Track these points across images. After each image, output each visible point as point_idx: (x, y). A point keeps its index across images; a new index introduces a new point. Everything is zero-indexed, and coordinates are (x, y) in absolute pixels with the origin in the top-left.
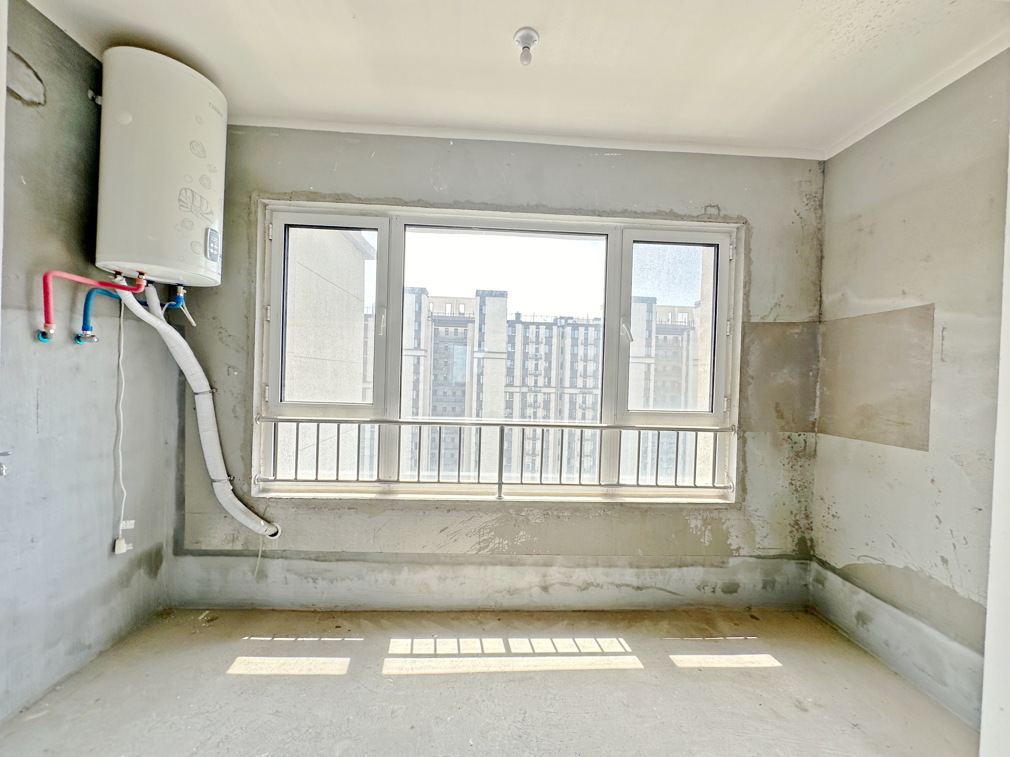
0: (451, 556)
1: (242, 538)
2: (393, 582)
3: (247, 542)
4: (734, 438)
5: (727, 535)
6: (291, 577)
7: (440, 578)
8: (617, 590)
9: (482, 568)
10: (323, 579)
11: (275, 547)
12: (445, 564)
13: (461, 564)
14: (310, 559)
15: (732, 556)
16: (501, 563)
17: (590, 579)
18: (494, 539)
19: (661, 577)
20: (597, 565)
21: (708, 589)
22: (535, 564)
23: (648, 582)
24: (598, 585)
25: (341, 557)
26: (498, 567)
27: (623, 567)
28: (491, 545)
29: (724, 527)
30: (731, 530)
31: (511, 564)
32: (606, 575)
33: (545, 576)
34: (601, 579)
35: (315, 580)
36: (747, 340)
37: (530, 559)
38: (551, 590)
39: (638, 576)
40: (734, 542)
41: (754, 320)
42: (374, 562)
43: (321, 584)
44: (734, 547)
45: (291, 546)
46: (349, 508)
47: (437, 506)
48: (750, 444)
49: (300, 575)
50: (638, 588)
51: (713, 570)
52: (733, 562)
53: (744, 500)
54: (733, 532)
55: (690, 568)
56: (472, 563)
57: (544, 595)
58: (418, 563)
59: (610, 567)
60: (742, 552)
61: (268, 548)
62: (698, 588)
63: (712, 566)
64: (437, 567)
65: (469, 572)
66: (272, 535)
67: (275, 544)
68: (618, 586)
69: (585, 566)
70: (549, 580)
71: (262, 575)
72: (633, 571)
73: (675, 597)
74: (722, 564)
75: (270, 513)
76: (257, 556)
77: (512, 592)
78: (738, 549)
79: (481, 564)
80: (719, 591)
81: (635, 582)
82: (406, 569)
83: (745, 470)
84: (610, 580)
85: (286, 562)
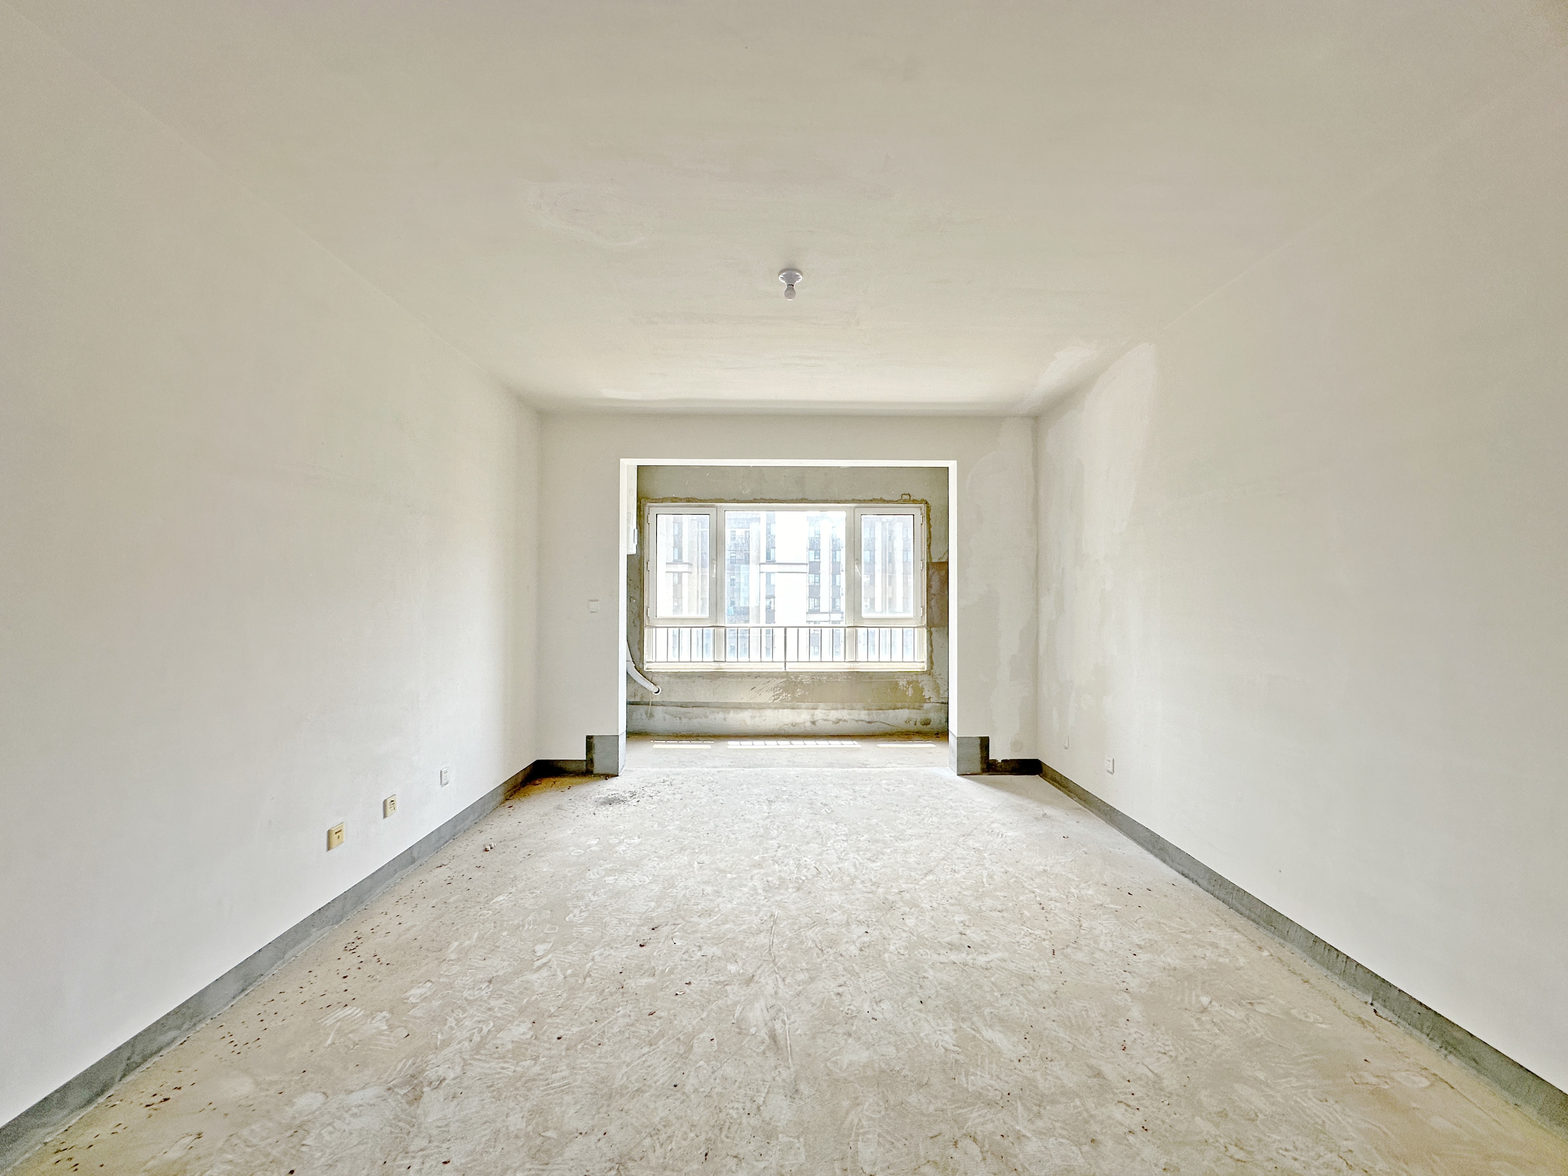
0: (759, 704)
1: (639, 695)
2: (725, 719)
3: (642, 697)
4: (925, 630)
5: (922, 690)
6: (667, 716)
7: (751, 717)
8: (856, 723)
9: (776, 711)
10: (685, 718)
11: (658, 700)
12: (754, 708)
13: (764, 708)
14: (678, 706)
15: (925, 702)
16: (787, 708)
17: (840, 717)
18: (782, 693)
19: (883, 716)
20: (844, 708)
21: (912, 723)
22: (807, 708)
23: (875, 718)
24: (845, 720)
25: (695, 705)
26: (786, 710)
27: (860, 709)
28: (781, 697)
29: (920, 685)
30: (924, 687)
31: (793, 708)
32: (850, 715)
33: (813, 715)
34: (847, 717)
35: (680, 718)
36: (930, 572)
37: (804, 705)
38: (817, 723)
39: (869, 715)
40: (927, 694)
41: (933, 561)
42: (714, 707)
43: (684, 720)
44: (927, 697)
45: (667, 699)
46: (699, 677)
47: (750, 675)
48: (934, 634)
49: (673, 715)
50: (869, 722)
51: (915, 711)
52: (926, 706)
53: (932, 668)
54: (926, 688)
55: (900, 710)
56: (770, 708)
57: (813, 726)
58: (739, 708)
59: (852, 709)
60: (932, 700)
61: (654, 700)
62: (906, 722)
63: (914, 709)
64: (750, 710)
65: (769, 713)
66: (657, 693)
67: (657, 698)
68: (857, 721)
69: (837, 709)
70: (816, 718)
71: (651, 716)
72: (866, 712)
73: (892, 728)
74: (920, 708)
75: (655, 680)
76: (649, 705)
77: (793, 725)
78: (930, 698)
79: (776, 708)
80: (918, 724)
81: (867, 719)
82: (732, 711)
83: (932, 651)
84: (852, 717)
85: (665, 708)
